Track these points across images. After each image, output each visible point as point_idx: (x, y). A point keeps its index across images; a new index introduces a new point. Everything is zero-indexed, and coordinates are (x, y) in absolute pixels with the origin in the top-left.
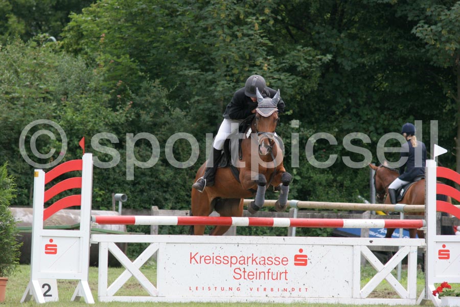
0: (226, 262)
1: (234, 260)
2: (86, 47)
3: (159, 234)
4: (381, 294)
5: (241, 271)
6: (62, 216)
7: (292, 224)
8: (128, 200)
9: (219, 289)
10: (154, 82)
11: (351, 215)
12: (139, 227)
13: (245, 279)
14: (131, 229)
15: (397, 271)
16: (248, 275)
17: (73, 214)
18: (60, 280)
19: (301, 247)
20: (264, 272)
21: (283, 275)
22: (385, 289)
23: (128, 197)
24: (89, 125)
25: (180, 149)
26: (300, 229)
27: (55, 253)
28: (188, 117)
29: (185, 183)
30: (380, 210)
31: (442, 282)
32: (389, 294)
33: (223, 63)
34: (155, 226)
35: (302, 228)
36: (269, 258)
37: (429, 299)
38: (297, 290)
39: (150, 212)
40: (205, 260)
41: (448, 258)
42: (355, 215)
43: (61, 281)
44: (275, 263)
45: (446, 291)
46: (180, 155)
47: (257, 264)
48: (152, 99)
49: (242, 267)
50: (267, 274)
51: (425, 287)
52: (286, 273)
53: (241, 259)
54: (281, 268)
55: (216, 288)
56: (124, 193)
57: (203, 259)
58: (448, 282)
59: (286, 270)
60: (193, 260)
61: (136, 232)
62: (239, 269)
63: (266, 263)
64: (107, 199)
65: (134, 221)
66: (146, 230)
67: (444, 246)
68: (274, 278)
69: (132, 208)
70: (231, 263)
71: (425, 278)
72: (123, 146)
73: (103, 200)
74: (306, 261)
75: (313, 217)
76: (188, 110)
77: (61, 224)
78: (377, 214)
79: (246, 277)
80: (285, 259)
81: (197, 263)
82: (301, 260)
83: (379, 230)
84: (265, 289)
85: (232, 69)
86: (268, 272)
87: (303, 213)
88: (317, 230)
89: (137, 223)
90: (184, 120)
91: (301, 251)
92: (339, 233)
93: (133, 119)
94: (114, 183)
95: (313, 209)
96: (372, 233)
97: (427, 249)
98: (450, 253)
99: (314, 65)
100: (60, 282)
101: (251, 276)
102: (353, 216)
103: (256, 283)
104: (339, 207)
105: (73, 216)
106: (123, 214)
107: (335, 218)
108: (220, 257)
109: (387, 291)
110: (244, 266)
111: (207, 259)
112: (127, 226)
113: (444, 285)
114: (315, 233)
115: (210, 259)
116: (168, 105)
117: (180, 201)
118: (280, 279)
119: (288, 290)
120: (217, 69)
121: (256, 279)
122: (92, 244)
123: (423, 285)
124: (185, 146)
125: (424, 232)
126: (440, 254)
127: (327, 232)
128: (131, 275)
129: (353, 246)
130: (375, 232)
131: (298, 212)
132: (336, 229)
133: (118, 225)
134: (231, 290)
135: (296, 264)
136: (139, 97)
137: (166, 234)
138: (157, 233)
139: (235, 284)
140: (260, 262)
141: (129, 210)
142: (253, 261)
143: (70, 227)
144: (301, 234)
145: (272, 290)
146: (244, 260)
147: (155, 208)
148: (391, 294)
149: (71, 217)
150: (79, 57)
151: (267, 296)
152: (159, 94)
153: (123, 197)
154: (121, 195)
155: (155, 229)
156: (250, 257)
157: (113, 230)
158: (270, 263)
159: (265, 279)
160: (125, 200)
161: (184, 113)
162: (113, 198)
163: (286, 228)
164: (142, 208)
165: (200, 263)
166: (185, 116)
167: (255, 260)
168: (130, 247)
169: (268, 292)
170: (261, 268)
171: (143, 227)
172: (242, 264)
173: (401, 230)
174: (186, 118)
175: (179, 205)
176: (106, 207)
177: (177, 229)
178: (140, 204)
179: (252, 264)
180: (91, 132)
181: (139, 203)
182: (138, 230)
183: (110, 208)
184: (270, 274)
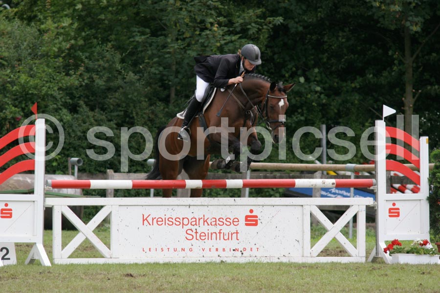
0: (178, 223)
1: (186, 222)
2: (39, 14)
3: (114, 197)
4: (333, 252)
5: (192, 231)
6: (18, 181)
7: (245, 185)
8: (83, 164)
9: (171, 250)
10: (106, 47)
11: (303, 175)
12: (94, 190)
13: (197, 239)
14: (87, 192)
15: (349, 230)
16: (200, 236)
17: (30, 178)
18: (17, 243)
19: (252, 208)
20: (216, 233)
21: (235, 235)
22: (337, 248)
23: (84, 161)
24: (44, 90)
25: (134, 113)
26: (253, 190)
27: (10, 217)
28: (142, 82)
29: (140, 146)
30: (331, 170)
31: (393, 239)
32: (340, 252)
33: (174, 27)
34: (111, 189)
35: (255, 189)
36: (220, 218)
37: (380, 256)
38: (248, 249)
39: (105, 175)
40: (157, 221)
41: (398, 216)
42: (307, 175)
43: (19, 244)
44: (226, 224)
45: (397, 248)
46: (134, 119)
47: (208, 225)
48: (105, 64)
49: (194, 228)
50: (218, 235)
51: (376, 245)
52: (237, 233)
53: (192, 221)
54: (232, 229)
55: (168, 249)
56: (79, 157)
57: (155, 221)
58: (399, 240)
59: (237, 231)
60: (145, 222)
61: (92, 195)
62: (191, 230)
63: (217, 224)
64: (63, 163)
65: (89, 185)
66: (102, 193)
67: (394, 204)
68: (225, 239)
69: (88, 172)
70: (183, 224)
71: (376, 236)
72: (78, 110)
73: (59, 165)
74: (256, 221)
75: (265, 177)
76: (141, 75)
77: (18, 189)
78: (328, 174)
79: (198, 238)
80: (236, 220)
81: (150, 225)
82: (252, 220)
83: (330, 190)
84: (217, 250)
85: (183, 33)
86: (220, 233)
87: (256, 174)
88: (270, 190)
89: (92, 187)
90: (138, 84)
91: (251, 211)
92: (291, 194)
93: (86, 84)
94: (70, 148)
95: (266, 170)
96: (324, 193)
97: (378, 207)
98: (401, 211)
99: (265, 27)
100: (18, 246)
101: (203, 236)
102: (304, 176)
103: (208, 244)
104: (291, 167)
105: (29, 181)
106: (79, 178)
107: (286, 178)
108: (172, 219)
109: (339, 250)
110: (195, 227)
111: (159, 221)
112: (83, 190)
113: (395, 242)
114: (267, 194)
115: (162, 221)
116: (121, 69)
117: (135, 164)
118: (232, 239)
119: (239, 250)
120: (168, 34)
121: (208, 239)
122: (46, 208)
123: (374, 243)
124: (139, 110)
125: (375, 191)
126: (390, 212)
127: (280, 193)
128: (85, 237)
129: (302, 206)
130: (327, 192)
131: (251, 174)
132: (288, 190)
133: (74, 189)
134: (184, 251)
135: (247, 225)
136: (92, 62)
137: (122, 197)
138: (113, 196)
139: (187, 245)
140: (211, 223)
141: (85, 174)
142: (204, 222)
143: (27, 191)
144: (254, 195)
145: (224, 250)
146: (196, 221)
147: (110, 172)
148: (342, 252)
149: (27, 182)
150: (33, 24)
151: (219, 256)
152: (112, 59)
153: (79, 161)
154: (76, 159)
155: (111, 192)
156: (202, 218)
157: (69, 193)
158: (221, 223)
159: (216, 239)
160: (81, 164)
161: (137, 77)
162: (69, 162)
163: (239, 189)
164: (97, 172)
165: (153, 224)
166: (139, 80)
167: (206, 221)
168: (86, 210)
169: (220, 252)
170: (213, 229)
171: (99, 191)
172: (194, 225)
173: (352, 189)
174: (139, 82)
175: (134, 168)
176: (62, 171)
177: (133, 192)
178: (96, 168)
179: (204, 225)
180: (46, 97)
181: (94, 167)
182: (94, 193)
183: (66, 172)
184: (222, 235)
